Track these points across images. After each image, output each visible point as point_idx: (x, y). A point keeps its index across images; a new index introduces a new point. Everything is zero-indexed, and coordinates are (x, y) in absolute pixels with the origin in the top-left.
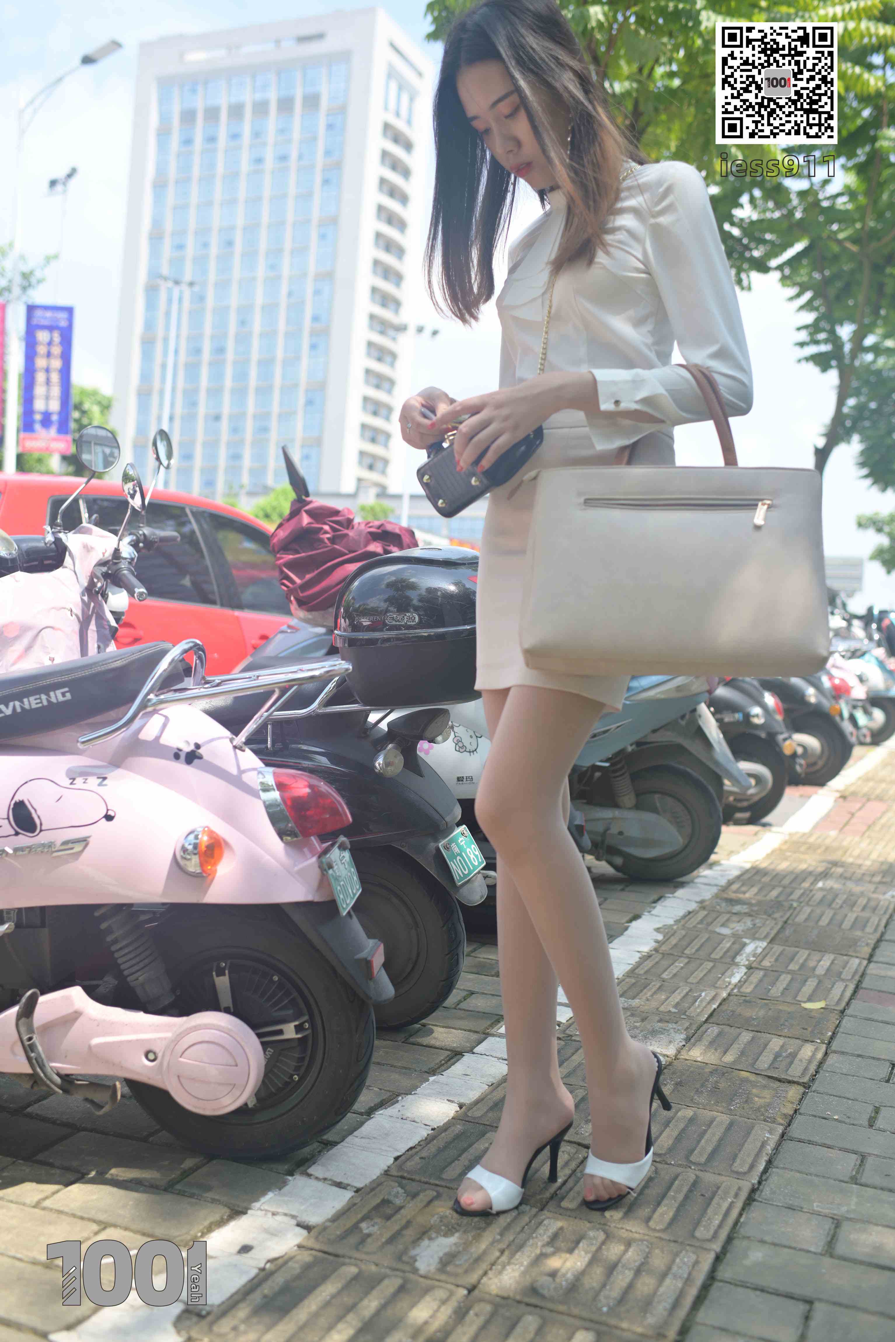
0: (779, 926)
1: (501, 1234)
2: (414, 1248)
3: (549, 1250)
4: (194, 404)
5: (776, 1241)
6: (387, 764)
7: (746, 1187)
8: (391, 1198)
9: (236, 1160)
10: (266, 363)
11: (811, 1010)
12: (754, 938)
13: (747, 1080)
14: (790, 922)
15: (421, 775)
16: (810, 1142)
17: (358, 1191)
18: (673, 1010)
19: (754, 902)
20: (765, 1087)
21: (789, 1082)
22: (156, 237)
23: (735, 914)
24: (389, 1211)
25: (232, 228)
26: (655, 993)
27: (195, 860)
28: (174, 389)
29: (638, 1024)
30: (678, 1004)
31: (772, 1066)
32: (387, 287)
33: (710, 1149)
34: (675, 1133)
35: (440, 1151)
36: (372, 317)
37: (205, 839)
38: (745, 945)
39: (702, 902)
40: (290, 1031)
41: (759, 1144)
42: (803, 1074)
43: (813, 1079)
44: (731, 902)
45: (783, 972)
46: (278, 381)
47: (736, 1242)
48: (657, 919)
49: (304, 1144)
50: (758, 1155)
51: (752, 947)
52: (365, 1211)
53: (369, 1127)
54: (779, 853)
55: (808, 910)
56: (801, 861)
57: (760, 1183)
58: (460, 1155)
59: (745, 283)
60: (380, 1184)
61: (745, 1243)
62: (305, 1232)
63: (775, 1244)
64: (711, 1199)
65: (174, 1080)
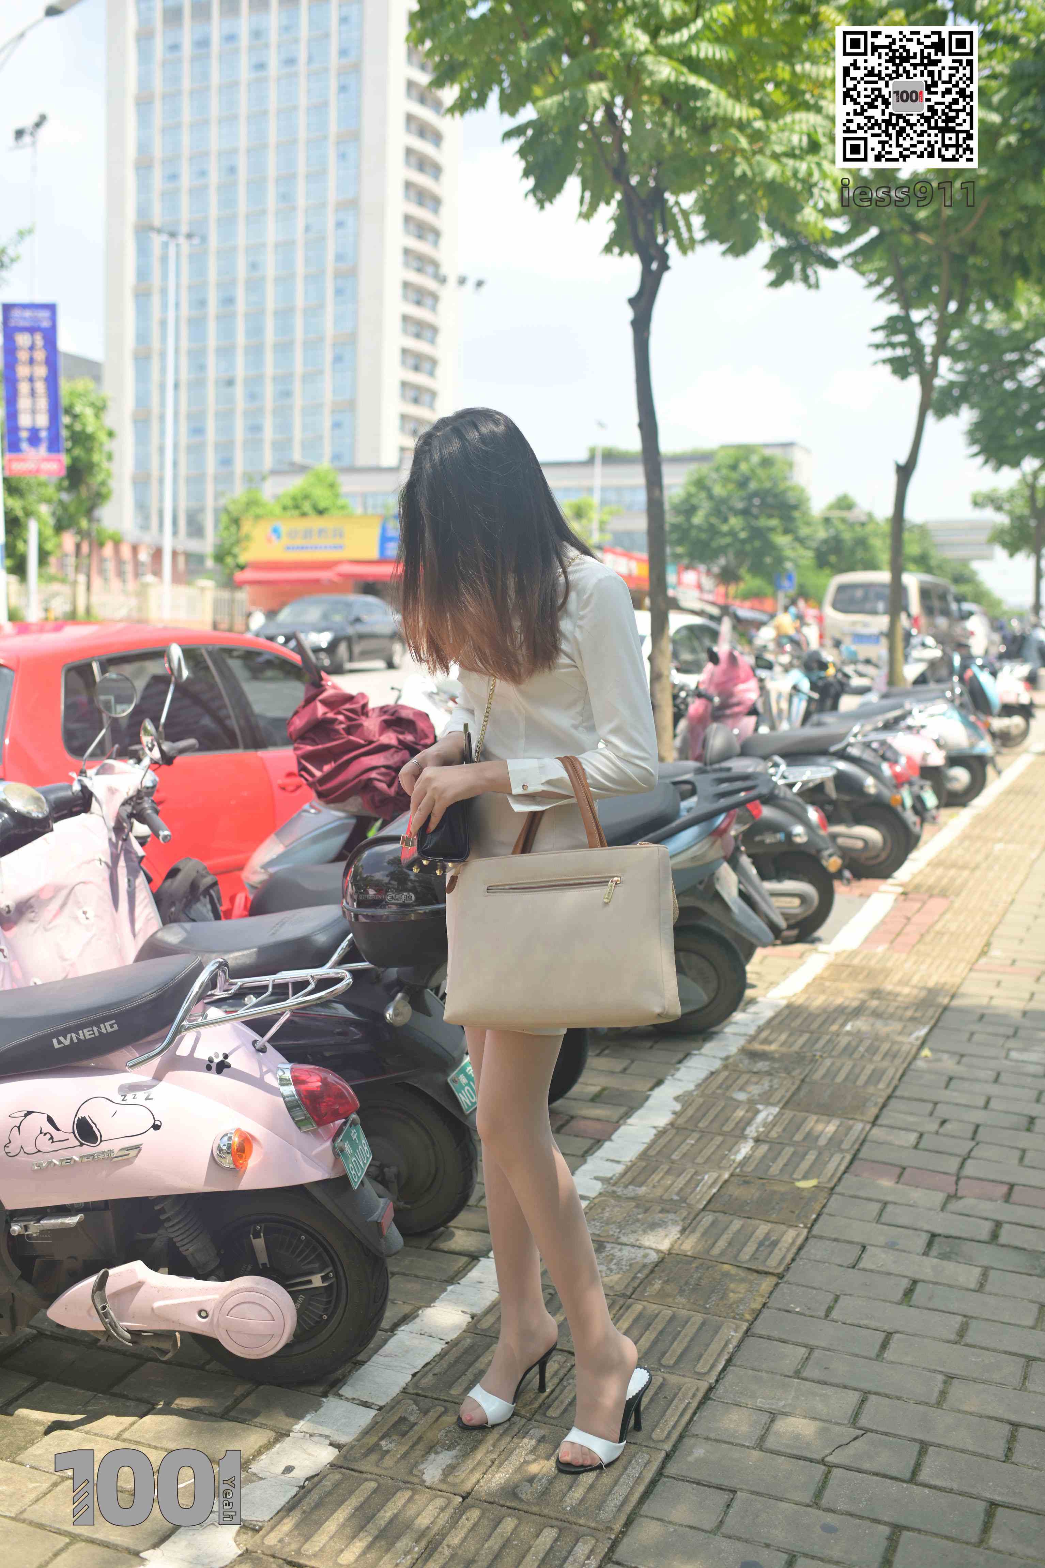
0: (795, 1086)
1: (494, 1446)
2: (422, 1462)
3: (532, 1457)
4: (202, 368)
5: (718, 1437)
6: (396, 1014)
7: (704, 1386)
8: (407, 1415)
9: (280, 1385)
10: (285, 314)
11: (803, 1190)
12: (768, 1104)
13: (726, 1274)
14: (807, 1080)
15: (429, 1015)
16: (769, 1338)
17: (380, 1409)
18: (676, 1198)
19: (777, 1056)
20: (742, 1280)
21: (766, 1273)
22: (144, 166)
23: (755, 1073)
24: (404, 1428)
25: (234, 151)
26: (662, 1178)
27: (229, 1158)
28: (177, 351)
29: (640, 1216)
30: (681, 1189)
31: (753, 1257)
32: (423, 214)
33: (679, 1351)
34: (653, 1336)
35: (451, 1366)
36: (407, 252)
37: (236, 1140)
38: (758, 1112)
39: (727, 1058)
40: (317, 1281)
41: (723, 1343)
42: (780, 1264)
43: (788, 1268)
44: (754, 1055)
45: (787, 1144)
46: (299, 335)
47: (686, 1440)
48: (680, 1083)
49: (336, 1370)
50: (719, 1355)
51: (766, 1114)
52: (385, 1429)
53: (392, 1345)
54: (818, 983)
55: (828, 1062)
56: (839, 992)
57: (717, 1381)
58: (466, 1370)
59: (812, 280)
60: (398, 1402)
61: (692, 1441)
62: (336, 1451)
63: (717, 1441)
64: (672, 1400)
65: (224, 1333)
